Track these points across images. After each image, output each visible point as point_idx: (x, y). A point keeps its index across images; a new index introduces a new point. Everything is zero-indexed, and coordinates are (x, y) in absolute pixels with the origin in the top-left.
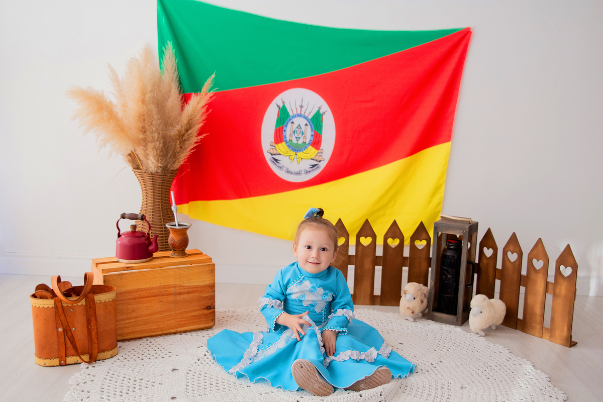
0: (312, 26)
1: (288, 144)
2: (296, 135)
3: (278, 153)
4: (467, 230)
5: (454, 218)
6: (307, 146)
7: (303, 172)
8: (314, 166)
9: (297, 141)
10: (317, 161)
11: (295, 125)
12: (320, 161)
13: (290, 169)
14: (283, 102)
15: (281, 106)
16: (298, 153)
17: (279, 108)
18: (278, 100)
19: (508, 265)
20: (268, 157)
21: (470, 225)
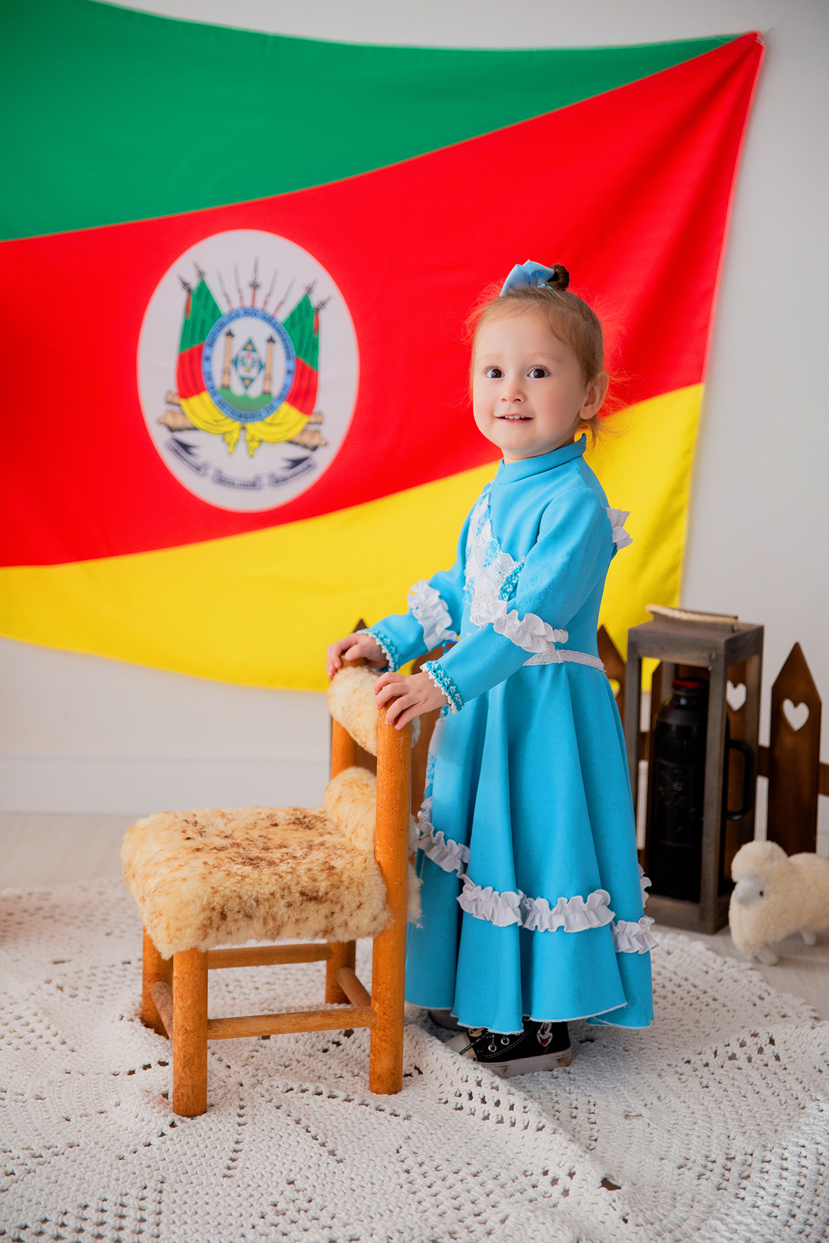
0: (278, 40)
1: (217, 398)
2: (242, 371)
3: (188, 425)
4: (722, 651)
5: (684, 616)
6: (276, 404)
7: (265, 480)
8: (296, 463)
9: (247, 387)
10: (305, 446)
11: (238, 343)
12: (314, 448)
13: (229, 473)
14: (201, 274)
15: (194, 283)
16: (250, 426)
17: (189, 291)
18: (183, 268)
20: (160, 438)
21: (733, 635)
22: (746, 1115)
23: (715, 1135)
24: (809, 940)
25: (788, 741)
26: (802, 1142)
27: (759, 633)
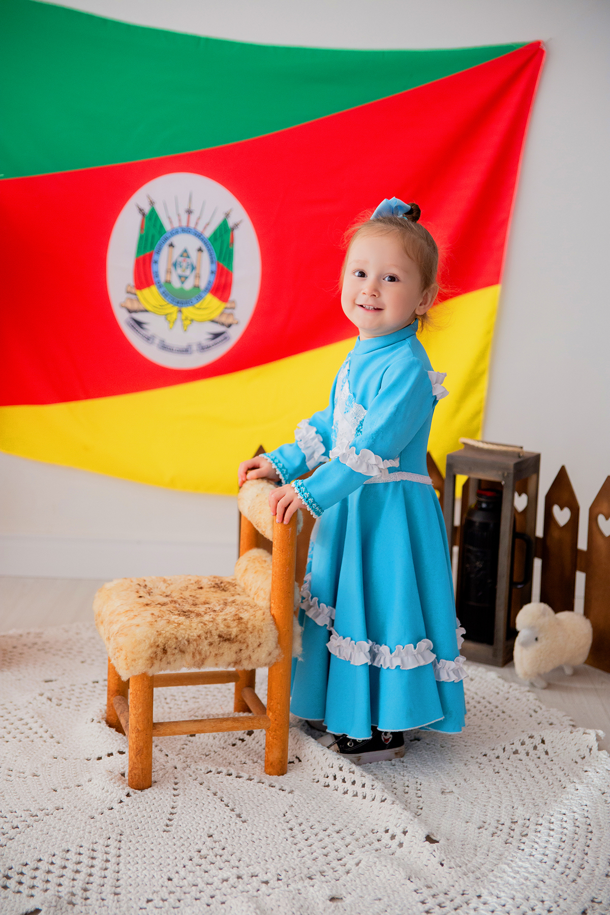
0: (208, 41)
1: (162, 290)
2: (180, 271)
3: (142, 308)
4: (512, 471)
5: (486, 446)
6: (203, 294)
7: (195, 348)
8: (216, 335)
9: (183, 282)
10: (223, 324)
11: (177, 251)
12: (229, 326)
13: (169, 342)
14: (152, 203)
15: (147, 209)
16: (184, 309)
17: (144, 215)
18: (139, 199)
19: (600, 542)
20: (122, 317)
21: (519, 460)
22: (525, 792)
23: (504, 806)
24: (568, 671)
25: (555, 534)
26: (564, 811)
27: (537, 459)
